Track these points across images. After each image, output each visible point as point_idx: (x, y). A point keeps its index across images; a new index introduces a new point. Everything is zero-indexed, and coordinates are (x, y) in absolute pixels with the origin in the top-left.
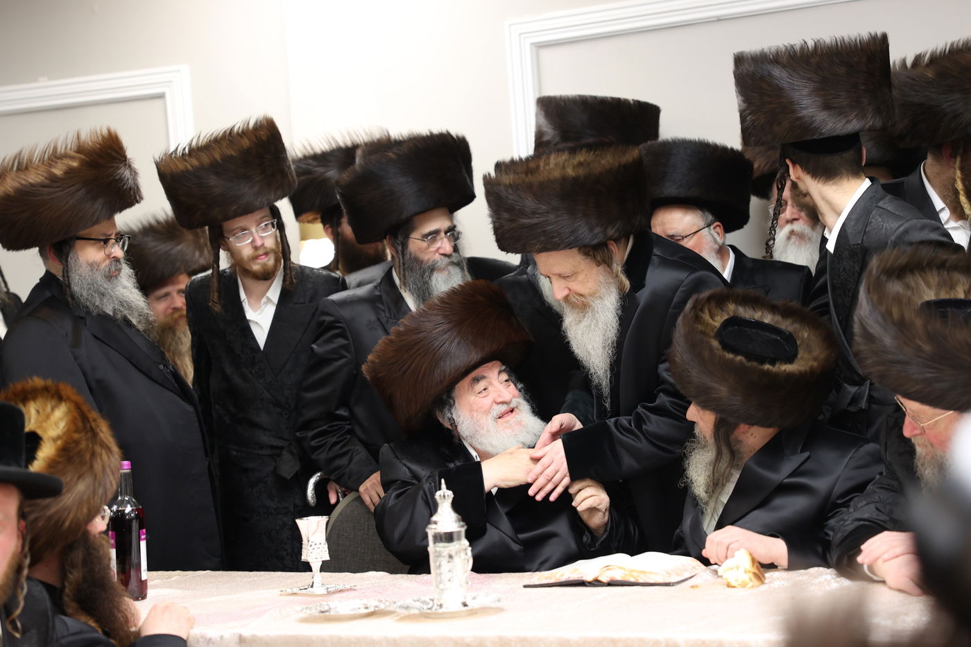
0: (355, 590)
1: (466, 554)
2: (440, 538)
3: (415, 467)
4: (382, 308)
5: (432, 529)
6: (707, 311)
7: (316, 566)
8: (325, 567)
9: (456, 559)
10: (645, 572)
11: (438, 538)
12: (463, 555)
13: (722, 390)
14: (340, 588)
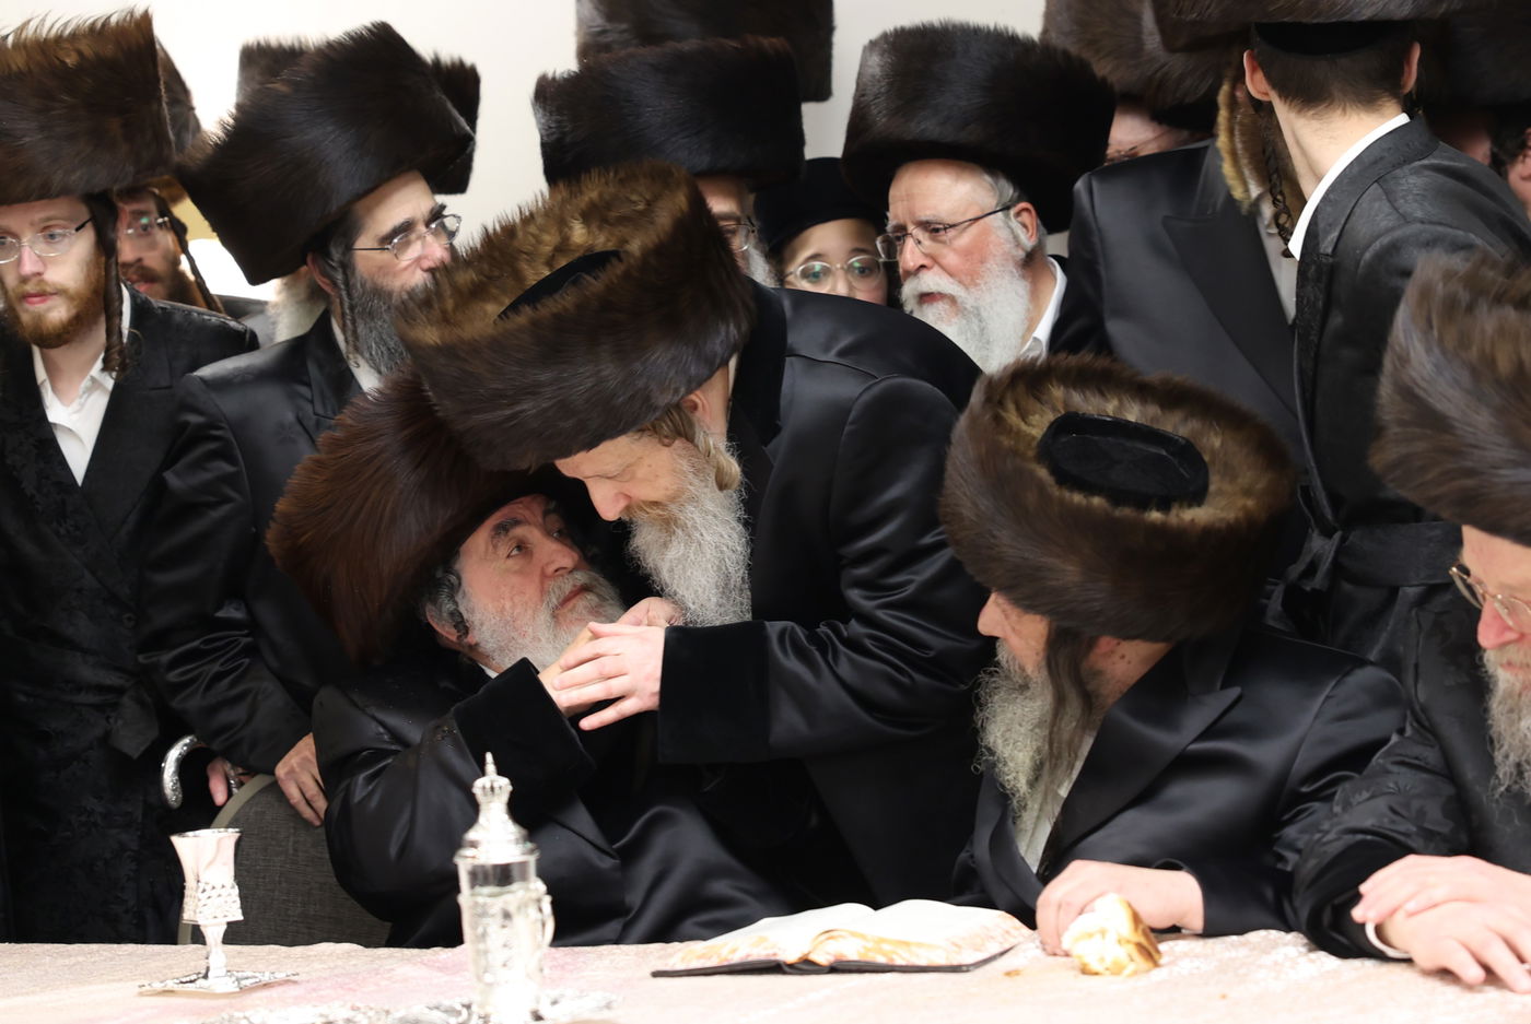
0: (295, 982)
1: (540, 910)
2: (482, 876)
3: (394, 720)
4: (308, 394)
5: (466, 857)
6: (1011, 406)
7: (214, 932)
8: (234, 935)
9: (518, 920)
10: (906, 944)
11: (480, 876)
12: (532, 911)
13: (1067, 572)
14: (266, 978)
